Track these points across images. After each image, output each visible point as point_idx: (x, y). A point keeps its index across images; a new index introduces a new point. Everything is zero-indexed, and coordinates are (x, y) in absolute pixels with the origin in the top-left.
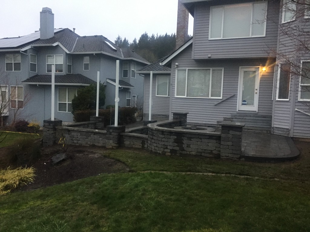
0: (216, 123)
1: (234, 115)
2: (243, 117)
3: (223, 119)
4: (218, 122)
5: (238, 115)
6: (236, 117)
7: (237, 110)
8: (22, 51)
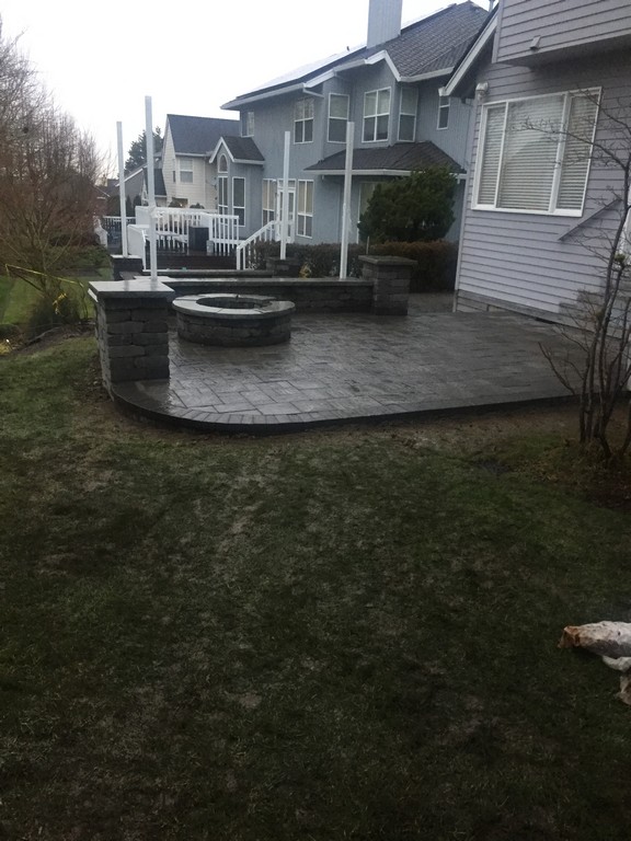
0: (556, 309)
3: (576, 296)
4: (561, 305)
8: (307, 89)
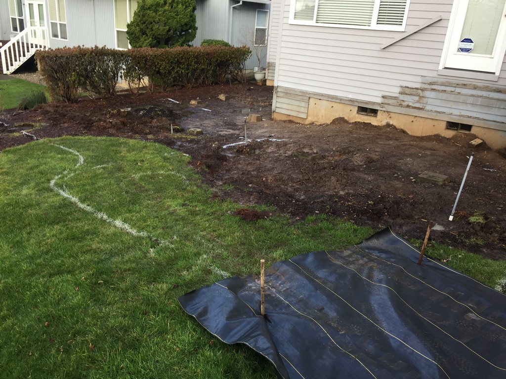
1: (430, 80)
2: (452, 89)
3: (398, 90)
4: (383, 97)
5: (441, 80)
6: (434, 87)
7: (441, 67)
